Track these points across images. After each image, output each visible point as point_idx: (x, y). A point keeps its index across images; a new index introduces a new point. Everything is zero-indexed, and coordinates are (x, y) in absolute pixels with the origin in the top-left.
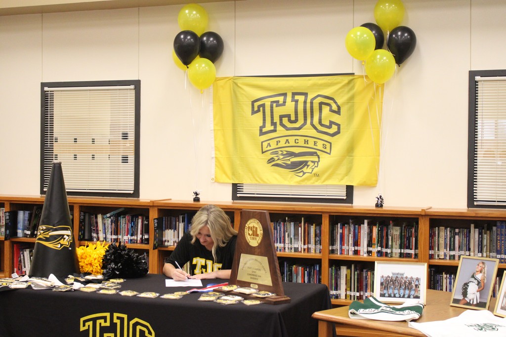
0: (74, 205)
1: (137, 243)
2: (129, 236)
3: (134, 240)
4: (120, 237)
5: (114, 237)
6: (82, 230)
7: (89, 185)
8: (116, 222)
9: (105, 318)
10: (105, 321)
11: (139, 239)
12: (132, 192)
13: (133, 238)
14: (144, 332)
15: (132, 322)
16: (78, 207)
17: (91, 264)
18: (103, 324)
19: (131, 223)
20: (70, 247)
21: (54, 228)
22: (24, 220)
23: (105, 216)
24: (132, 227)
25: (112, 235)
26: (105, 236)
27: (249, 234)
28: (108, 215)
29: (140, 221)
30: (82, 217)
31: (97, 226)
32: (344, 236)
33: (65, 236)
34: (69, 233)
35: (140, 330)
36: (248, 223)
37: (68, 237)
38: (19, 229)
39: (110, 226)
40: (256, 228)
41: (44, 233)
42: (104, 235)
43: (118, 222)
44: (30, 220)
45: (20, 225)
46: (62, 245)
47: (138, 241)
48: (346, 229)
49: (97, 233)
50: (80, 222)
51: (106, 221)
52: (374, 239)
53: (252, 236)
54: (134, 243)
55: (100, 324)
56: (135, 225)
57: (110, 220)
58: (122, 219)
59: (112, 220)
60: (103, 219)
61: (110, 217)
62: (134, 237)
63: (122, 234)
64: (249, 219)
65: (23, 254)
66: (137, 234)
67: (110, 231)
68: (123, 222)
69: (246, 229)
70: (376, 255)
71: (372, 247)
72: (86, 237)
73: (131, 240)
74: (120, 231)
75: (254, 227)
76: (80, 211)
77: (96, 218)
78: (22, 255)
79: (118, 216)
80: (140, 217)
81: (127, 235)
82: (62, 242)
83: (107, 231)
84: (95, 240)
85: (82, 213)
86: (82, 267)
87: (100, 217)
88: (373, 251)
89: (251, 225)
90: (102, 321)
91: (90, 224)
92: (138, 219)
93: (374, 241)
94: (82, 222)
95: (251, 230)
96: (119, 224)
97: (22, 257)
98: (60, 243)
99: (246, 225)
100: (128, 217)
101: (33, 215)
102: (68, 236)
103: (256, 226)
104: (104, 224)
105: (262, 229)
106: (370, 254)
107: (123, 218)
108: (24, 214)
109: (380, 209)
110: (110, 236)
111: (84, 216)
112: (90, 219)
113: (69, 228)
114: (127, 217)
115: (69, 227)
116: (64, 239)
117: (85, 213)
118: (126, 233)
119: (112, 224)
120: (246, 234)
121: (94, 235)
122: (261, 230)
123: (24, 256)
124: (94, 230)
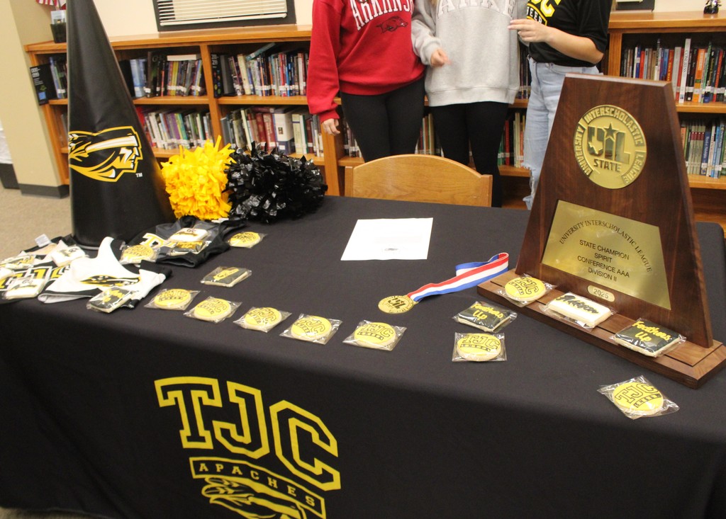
0: (200, 45)
1: (299, 94)
2: (287, 86)
3: (295, 90)
4: (274, 87)
5: (266, 88)
6: (218, 81)
7: (221, 11)
8: (266, 66)
9: (208, 389)
10: (211, 396)
11: (302, 88)
12: (284, 16)
13: (293, 87)
14: (309, 434)
15: (275, 409)
16: (206, 48)
17: (193, 198)
18: (207, 401)
19: (288, 66)
20: (138, 172)
21: (95, 135)
22: (140, 72)
23: (248, 58)
24: (289, 71)
25: (261, 85)
26: (252, 88)
27: (591, 152)
28: (253, 55)
29: (300, 61)
30: (215, 62)
31: (239, 74)
32: (643, 68)
33: (123, 151)
34: (131, 140)
35: (298, 429)
36: (588, 117)
37: (130, 151)
38: (137, 86)
39: (257, 72)
40: (620, 136)
41: (77, 147)
42: (252, 85)
43: (267, 65)
44: (146, 72)
45: (137, 80)
46: (118, 171)
47: (302, 92)
48: (646, 57)
49: (241, 84)
50: (213, 71)
51: (251, 65)
52: (700, 72)
53: (603, 158)
54: (295, 95)
55: (200, 399)
56: (294, 68)
57: (256, 63)
58: (273, 60)
59: (259, 63)
60: (246, 61)
61: (255, 58)
62: (295, 87)
63: (276, 83)
64: (592, 104)
65: (148, 119)
66: (298, 81)
67: (258, 79)
68: (276, 64)
69: (578, 136)
70: (700, 99)
71: (693, 86)
72: (226, 92)
73: (291, 91)
74: (273, 79)
75: (610, 131)
76: (211, 54)
77: (236, 60)
78: (147, 122)
79: (266, 56)
80: (300, 55)
81: (284, 84)
82: (117, 163)
83: (254, 79)
84: (239, 94)
85: (215, 56)
86: (176, 204)
87: (241, 59)
88: (695, 93)
89: (602, 125)
90: (204, 394)
91: (229, 71)
92: (297, 58)
93: (699, 76)
94: (216, 70)
95: (600, 138)
96: (270, 67)
97: (148, 124)
98: (112, 167)
99: (581, 122)
100: (282, 57)
101: (149, 66)
102: (130, 148)
103: (618, 127)
104: (249, 70)
105: (643, 141)
106: (689, 99)
107: (274, 58)
108: (138, 64)
109: (712, 17)
110: (260, 87)
111: (219, 60)
112: (228, 63)
113: (130, 131)
114: (279, 56)
115: (131, 127)
116: (122, 156)
117: (218, 55)
118: (282, 82)
119: (259, 69)
120: (577, 148)
121: (237, 87)
122: (639, 145)
123: (150, 122)
124: (235, 79)
